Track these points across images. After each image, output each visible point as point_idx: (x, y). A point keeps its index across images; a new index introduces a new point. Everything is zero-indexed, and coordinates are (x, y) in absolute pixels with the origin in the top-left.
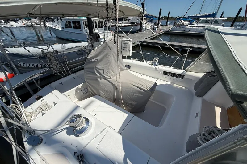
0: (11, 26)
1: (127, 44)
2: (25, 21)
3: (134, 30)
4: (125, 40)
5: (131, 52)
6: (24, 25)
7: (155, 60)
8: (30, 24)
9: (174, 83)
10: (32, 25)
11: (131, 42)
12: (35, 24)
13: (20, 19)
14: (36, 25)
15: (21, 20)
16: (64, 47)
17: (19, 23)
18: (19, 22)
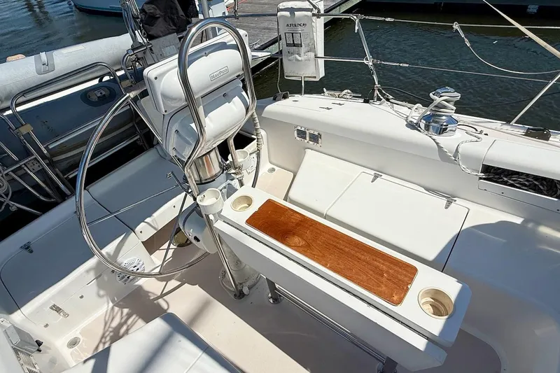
1: (300, 29)
4: (292, 10)
5: (321, 63)
7: (440, 106)
9: (539, 224)
11: (318, 15)
16: (49, 66)
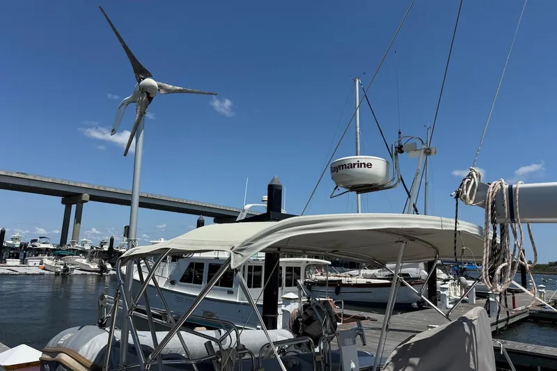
0: (7, 272)
2: (48, 259)
3: (404, 300)
6: (44, 269)
8: (62, 267)
10: (66, 269)
12: (73, 269)
13: (36, 255)
14: (76, 272)
15: (40, 256)
17: (31, 264)
18: (31, 262)
